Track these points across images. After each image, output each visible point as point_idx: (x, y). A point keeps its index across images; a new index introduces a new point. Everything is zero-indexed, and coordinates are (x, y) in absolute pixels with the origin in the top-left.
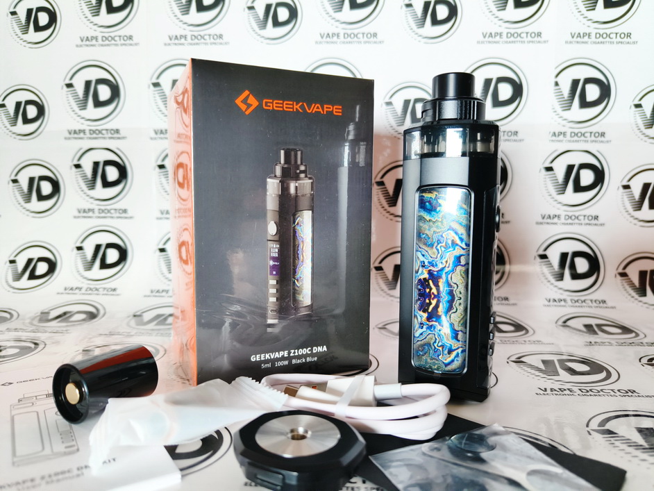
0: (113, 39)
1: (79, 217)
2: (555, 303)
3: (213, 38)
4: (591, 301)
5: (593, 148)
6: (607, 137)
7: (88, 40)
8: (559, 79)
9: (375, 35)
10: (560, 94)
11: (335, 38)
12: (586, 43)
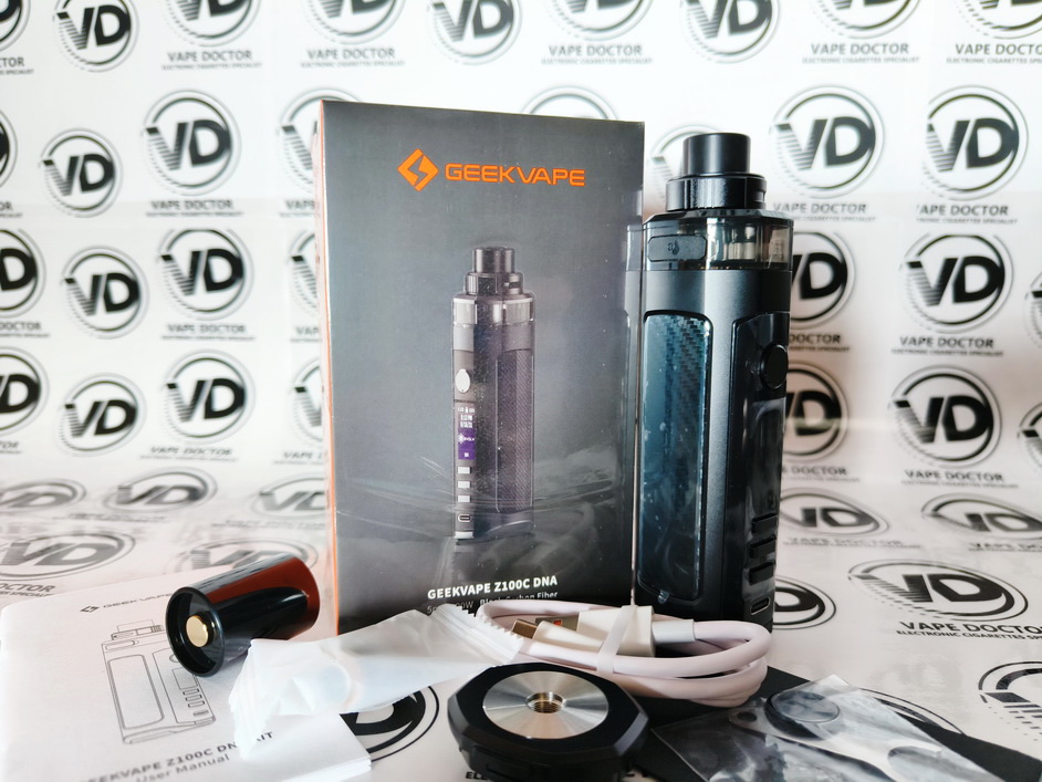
0: (220, 56)
1: (171, 337)
2: (920, 479)
3: (379, 55)
4: (979, 475)
5: (987, 231)
6: (1011, 214)
7: (181, 58)
8: (935, 121)
9: (638, 49)
10: (935, 143)
11: (574, 55)
12: (981, 61)
